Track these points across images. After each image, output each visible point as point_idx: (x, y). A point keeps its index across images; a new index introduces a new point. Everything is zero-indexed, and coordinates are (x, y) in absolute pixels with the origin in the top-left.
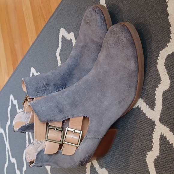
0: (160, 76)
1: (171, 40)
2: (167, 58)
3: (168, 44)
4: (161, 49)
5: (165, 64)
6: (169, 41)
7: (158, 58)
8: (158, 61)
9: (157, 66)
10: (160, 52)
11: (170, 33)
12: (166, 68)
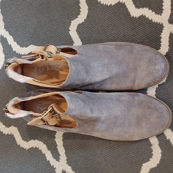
0: (73, 39)
1: (80, 13)
2: (78, 26)
3: (78, 16)
4: (73, 19)
5: (77, 31)
6: (79, 14)
7: (70, 26)
8: (69, 28)
9: (69, 32)
10: (72, 22)
11: (80, 8)
12: (78, 34)
